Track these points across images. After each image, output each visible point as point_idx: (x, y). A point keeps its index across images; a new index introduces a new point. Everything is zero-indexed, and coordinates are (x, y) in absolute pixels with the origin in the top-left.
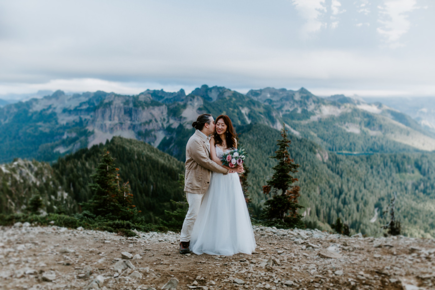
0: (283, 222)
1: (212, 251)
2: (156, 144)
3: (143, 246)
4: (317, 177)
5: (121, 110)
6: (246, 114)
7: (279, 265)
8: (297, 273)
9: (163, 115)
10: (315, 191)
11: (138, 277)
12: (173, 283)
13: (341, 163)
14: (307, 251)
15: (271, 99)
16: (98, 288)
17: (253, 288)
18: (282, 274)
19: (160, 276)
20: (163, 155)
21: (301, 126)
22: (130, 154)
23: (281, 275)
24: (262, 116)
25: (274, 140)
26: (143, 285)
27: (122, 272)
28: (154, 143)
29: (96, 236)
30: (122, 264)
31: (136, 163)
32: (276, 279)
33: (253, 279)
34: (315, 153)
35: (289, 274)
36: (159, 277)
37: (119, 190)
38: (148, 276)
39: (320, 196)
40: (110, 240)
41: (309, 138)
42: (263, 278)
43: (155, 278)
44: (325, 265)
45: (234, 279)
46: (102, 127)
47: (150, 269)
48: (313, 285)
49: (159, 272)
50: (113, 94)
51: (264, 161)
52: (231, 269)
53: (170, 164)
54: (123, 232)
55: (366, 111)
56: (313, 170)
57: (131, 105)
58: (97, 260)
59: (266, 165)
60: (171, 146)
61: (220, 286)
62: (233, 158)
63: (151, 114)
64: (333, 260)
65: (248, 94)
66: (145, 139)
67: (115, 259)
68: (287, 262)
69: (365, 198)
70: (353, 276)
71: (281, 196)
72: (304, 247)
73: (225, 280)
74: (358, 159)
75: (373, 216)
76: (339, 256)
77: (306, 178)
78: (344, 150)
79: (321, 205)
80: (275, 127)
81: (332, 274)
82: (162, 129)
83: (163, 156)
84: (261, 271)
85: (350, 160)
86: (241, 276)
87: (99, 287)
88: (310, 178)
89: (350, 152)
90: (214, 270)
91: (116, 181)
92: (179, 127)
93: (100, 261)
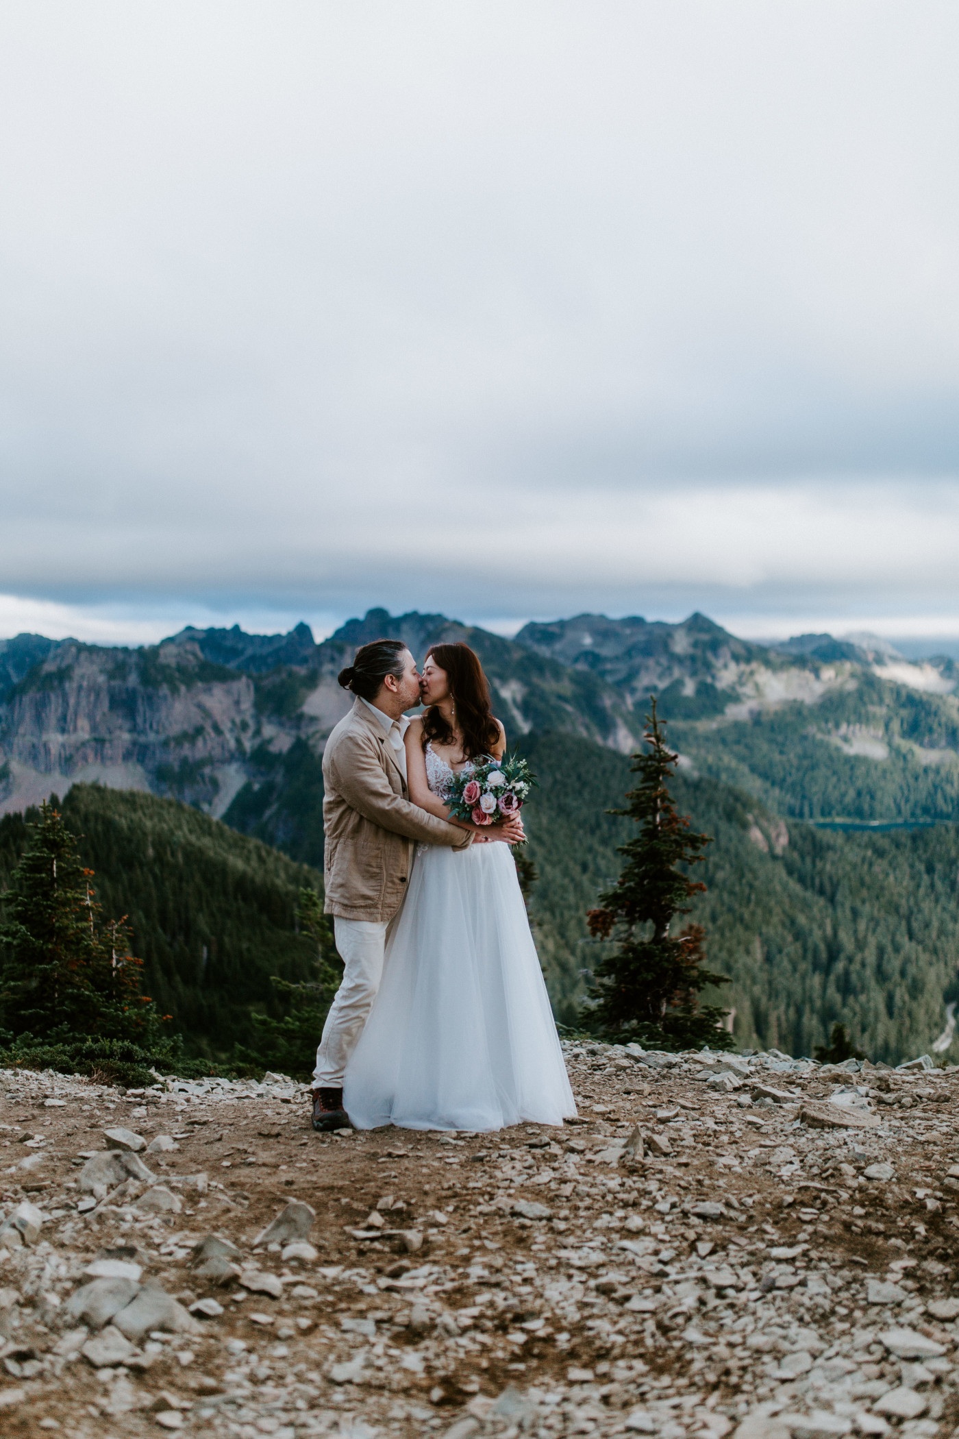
0: (658, 1033)
1: (428, 1117)
2: (219, 808)
3: (182, 1111)
4: (752, 906)
5: (98, 695)
6: (514, 701)
7: (666, 1155)
8: (731, 1177)
9: (239, 712)
10: (748, 952)
11: (165, 1207)
12: (294, 1221)
13: (830, 855)
14: (756, 1109)
15: (597, 650)
16: (19, 1247)
17: (584, 1231)
18: (683, 1183)
19: (246, 1202)
20: (240, 843)
21: (696, 738)
22: (130, 841)
23: (679, 1185)
24: (569, 708)
25: (608, 787)
26: (187, 1232)
27: (108, 1193)
28: (210, 803)
29: (14, 1087)
30: (109, 1165)
31: (151, 871)
32: (663, 1198)
33: (582, 1200)
34: (745, 826)
35: (707, 1182)
36: (241, 1204)
37: (94, 943)
38: (203, 1204)
39: (766, 966)
40: (62, 1097)
41: (724, 777)
42: (615, 1198)
43: (228, 1210)
44: (826, 1149)
45: (511, 1202)
46: (35, 755)
47: (211, 1180)
48: (794, 1215)
49: (243, 1190)
50: (72, 642)
51: (579, 855)
52: (498, 1174)
53: (266, 871)
54: (110, 1070)
55: (904, 686)
56: (741, 884)
57: (133, 680)
58: (15, 1161)
59: (585, 868)
60: (268, 813)
61: (465, 1226)
62: (486, 791)
63: (200, 706)
64: (851, 1132)
65: (520, 635)
66: (181, 791)
67: (80, 1154)
68: (694, 1144)
69: (912, 970)
70: (929, 1180)
71: (650, 943)
72: (745, 1099)
73: (479, 1208)
74: (884, 843)
75: (942, 1031)
76: (869, 1119)
77: (718, 908)
78: (838, 814)
79: (769, 999)
80: (610, 743)
81: (855, 1177)
82: (239, 755)
83: (243, 848)
84: (605, 1174)
85: (859, 845)
86: (537, 1193)
87: (26, 1245)
88: (731, 910)
89: (857, 822)
90: (437, 1178)
91: (83, 914)
92: (292, 750)
93: (28, 1163)
